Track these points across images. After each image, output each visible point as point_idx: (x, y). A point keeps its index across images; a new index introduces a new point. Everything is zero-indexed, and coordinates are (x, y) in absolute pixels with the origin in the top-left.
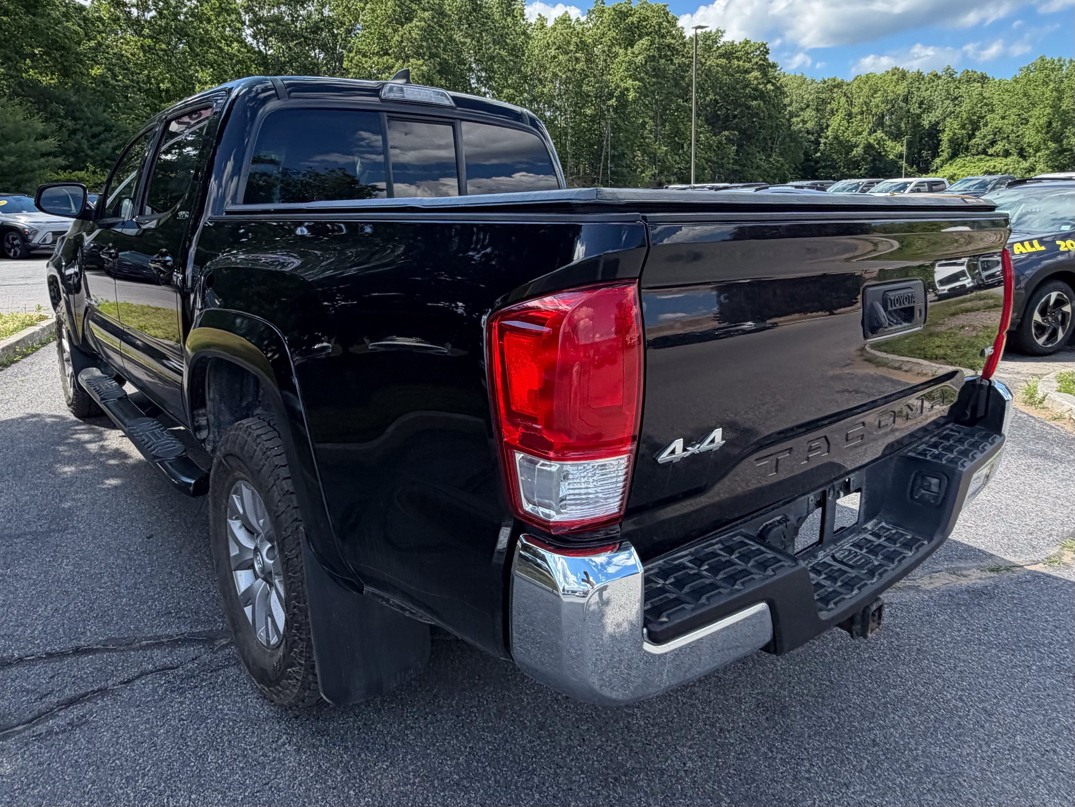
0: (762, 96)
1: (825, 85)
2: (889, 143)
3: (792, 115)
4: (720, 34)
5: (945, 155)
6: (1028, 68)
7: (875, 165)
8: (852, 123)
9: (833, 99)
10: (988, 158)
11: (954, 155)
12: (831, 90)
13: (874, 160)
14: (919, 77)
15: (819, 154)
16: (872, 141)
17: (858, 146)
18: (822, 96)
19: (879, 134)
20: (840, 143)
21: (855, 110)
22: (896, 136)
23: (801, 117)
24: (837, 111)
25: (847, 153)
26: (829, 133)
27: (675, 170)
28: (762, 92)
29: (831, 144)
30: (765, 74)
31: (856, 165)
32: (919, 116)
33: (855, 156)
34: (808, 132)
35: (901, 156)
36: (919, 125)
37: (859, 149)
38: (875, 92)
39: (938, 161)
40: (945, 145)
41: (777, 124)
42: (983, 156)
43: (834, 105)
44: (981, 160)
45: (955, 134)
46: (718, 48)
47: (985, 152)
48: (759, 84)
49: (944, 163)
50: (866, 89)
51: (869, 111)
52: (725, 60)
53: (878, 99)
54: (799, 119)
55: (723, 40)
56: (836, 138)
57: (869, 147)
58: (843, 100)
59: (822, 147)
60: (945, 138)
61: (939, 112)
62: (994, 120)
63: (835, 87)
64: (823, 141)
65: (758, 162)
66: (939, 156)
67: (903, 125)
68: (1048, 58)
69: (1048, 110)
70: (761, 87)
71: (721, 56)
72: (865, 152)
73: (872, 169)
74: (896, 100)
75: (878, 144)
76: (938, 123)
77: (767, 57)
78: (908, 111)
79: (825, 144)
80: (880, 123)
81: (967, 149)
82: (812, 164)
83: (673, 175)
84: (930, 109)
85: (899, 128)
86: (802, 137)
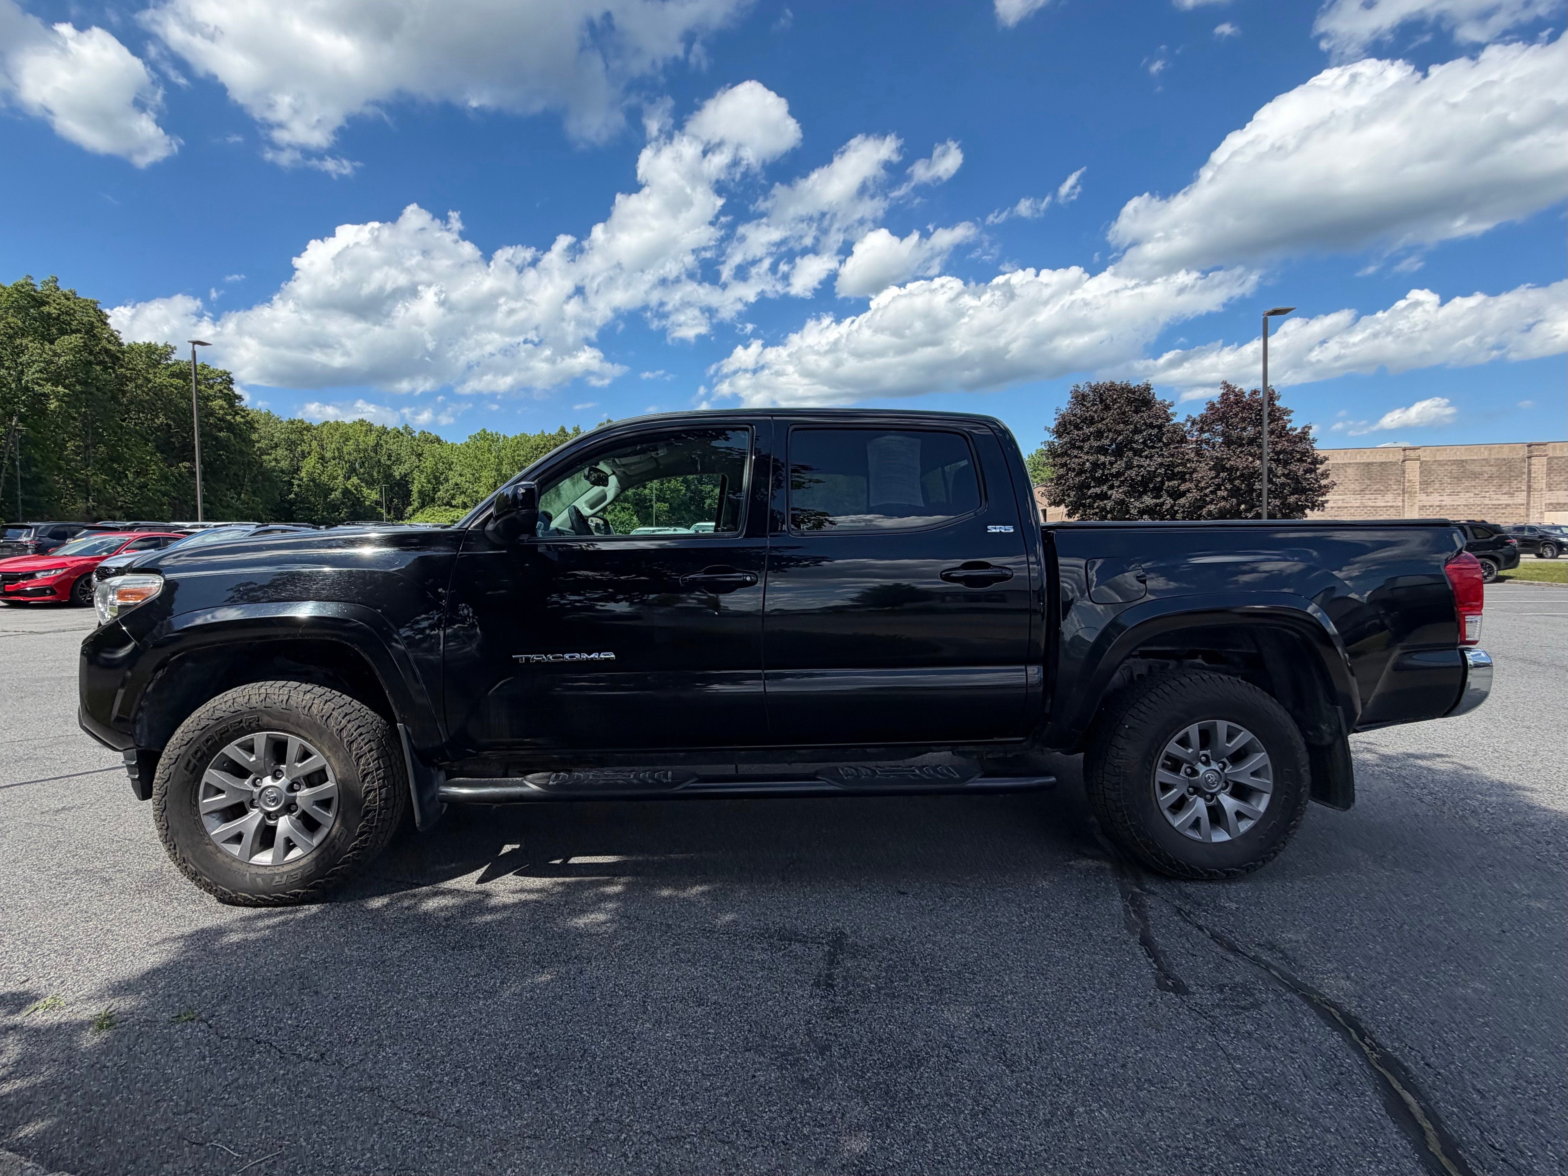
0: (231, 427)
1: (294, 427)
2: (366, 491)
3: (263, 452)
4: (170, 350)
5: (416, 504)
6: (475, 437)
7: (355, 510)
8: (327, 467)
9: (303, 441)
10: (451, 509)
11: (423, 506)
12: (300, 432)
13: (353, 504)
14: (384, 431)
15: (292, 496)
16: (349, 487)
17: (336, 490)
18: (293, 437)
19: (355, 480)
20: (317, 485)
21: (328, 455)
22: (370, 484)
23: (273, 456)
24: (309, 453)
25: (326, 497)
26: (303, 474)
27: (119, 504)
28: (230, 423)
29: (308, 485)
30: (232, 405)
31: (334, 507)
32: (389, 467)
33: (333, 500)
34: (282, 471)
35: (378, 503)
36: (391, 475)
37: (337, 493)
38: (347, 440)
39: (410, 509)
40: (415, 495)
41: (249, 461)
42: (447, 507)
43: (306, 448)
44: (445, 510)
45: (422, 486)
46: (169, 366)
47: (449, 504)
48: (226, 414)
49: (415, 511)
50: (337, 435)
51: (340, 458)
52: (181, 381)
53: (350, 446)
54: (271, 458)
55: (174, 357)
56: (313, 480)
57: (346, 492)
58: (314, 443)
59: (296, 489)
60: (415, 488)
61: (407, 466)
62: (454, 478)
63: (305, 429)
64: (296, 482)
65: (228, 501)
66: (411, 505)
67: (375, 474)
68: (488, 431)
69: (494, 473)
70: (229, 418)
71: (173, 375)
72: (343, 496)
73: (351, 513)
74: (366, 450)
75: (356, 489)
76: (406, 475)
77: (231, 386)
78: (379, 461)
79: (299, 486)
80: (352, 471)
81: (433, 500)
82: (287, 505)
83: (118, 510)
84: (399, 461)
85: (372, 476)
86: (276, 477)
